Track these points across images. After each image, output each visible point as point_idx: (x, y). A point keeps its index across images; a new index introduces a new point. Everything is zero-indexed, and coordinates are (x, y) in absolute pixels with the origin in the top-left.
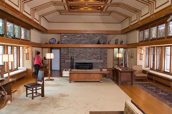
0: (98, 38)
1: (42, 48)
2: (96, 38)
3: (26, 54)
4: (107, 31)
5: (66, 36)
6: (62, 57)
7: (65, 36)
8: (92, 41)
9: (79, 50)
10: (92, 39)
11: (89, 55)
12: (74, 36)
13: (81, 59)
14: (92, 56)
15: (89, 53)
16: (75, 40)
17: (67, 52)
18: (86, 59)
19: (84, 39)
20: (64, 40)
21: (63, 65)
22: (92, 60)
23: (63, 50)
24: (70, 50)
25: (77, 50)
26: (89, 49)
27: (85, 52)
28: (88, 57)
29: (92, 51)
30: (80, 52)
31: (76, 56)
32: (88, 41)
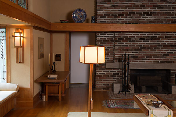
1: (51, 32)
3: (17, 48)
5: (109, 4)
7: (105, 5)
8: (171, 17)
9: (140, 39)
10: (173, 10)
11: (165, 51)
12: (129, 6)
13: (143, 59)
14: (173, 53)
15: (164, 46)
16: (130, 15)
17: (111, 43)
18: (155, 60)
19: (153, 13)
20: (104, 15)
21: (100, 74)
22: (172, 62)
23: (100, 39)
24: (119, 39)
25: (136, 39)
26: (166, 37)
27: (154, 44)
28: (160, 55)
29: (172, 42)
30: (142, 44)
31: (133, 52)
32: (163, 17)
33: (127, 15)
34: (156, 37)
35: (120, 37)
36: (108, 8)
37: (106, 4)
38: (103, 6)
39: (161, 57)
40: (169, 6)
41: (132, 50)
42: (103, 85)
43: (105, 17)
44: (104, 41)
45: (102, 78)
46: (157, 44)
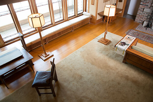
6: (142, 3)
21: (139, 14)
42: (140, 20)
45: (140, 16)
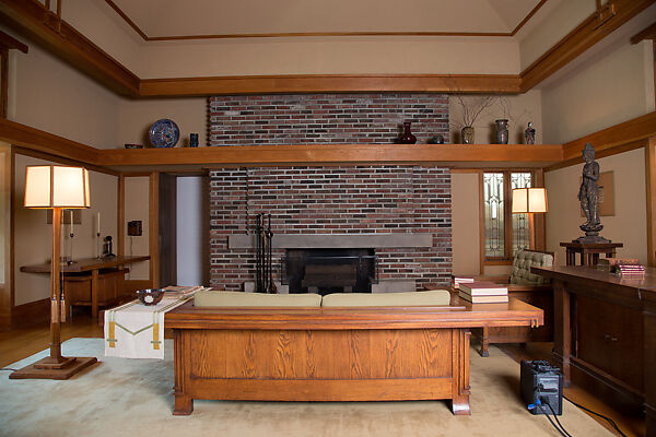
0: (401, 119)
2: (391, 120)
4: (450, 76)
5: (234, 109)
6: (214, 222)
7: (227, 113)
8: (367, 134)
9: (302, 182)
10: (371, 121)
11: (358, 206)
12: (277, 113)
13: (310, 227)
14: (374, 211)
15: (354, 196)
16: (282, 132)
17: (241, 193)
18: (337, 227)
19: (330, 126)
20: (226, 133)
21: (218, 261)
22: (373, 231)
23: (218, 184)
24: (256, 183)
25: (293, 182)
26: (357, 176)
27: (333, 192)
28: (348, 216)
29: (371, 186)
30: (307, 192)
31: (288, 212)
32: (350, 135)
33: (274, 132)
34: (337, 177)
35: (259, 178)
36: (234, 118)
37: (228, 109)
38: (222, 114)
39: (350, 221)
40: (361, 111)
41: (285, 207)
43: (228, 137)
44: (226, 189)
45: (224, 272)
46: (340, 191)
